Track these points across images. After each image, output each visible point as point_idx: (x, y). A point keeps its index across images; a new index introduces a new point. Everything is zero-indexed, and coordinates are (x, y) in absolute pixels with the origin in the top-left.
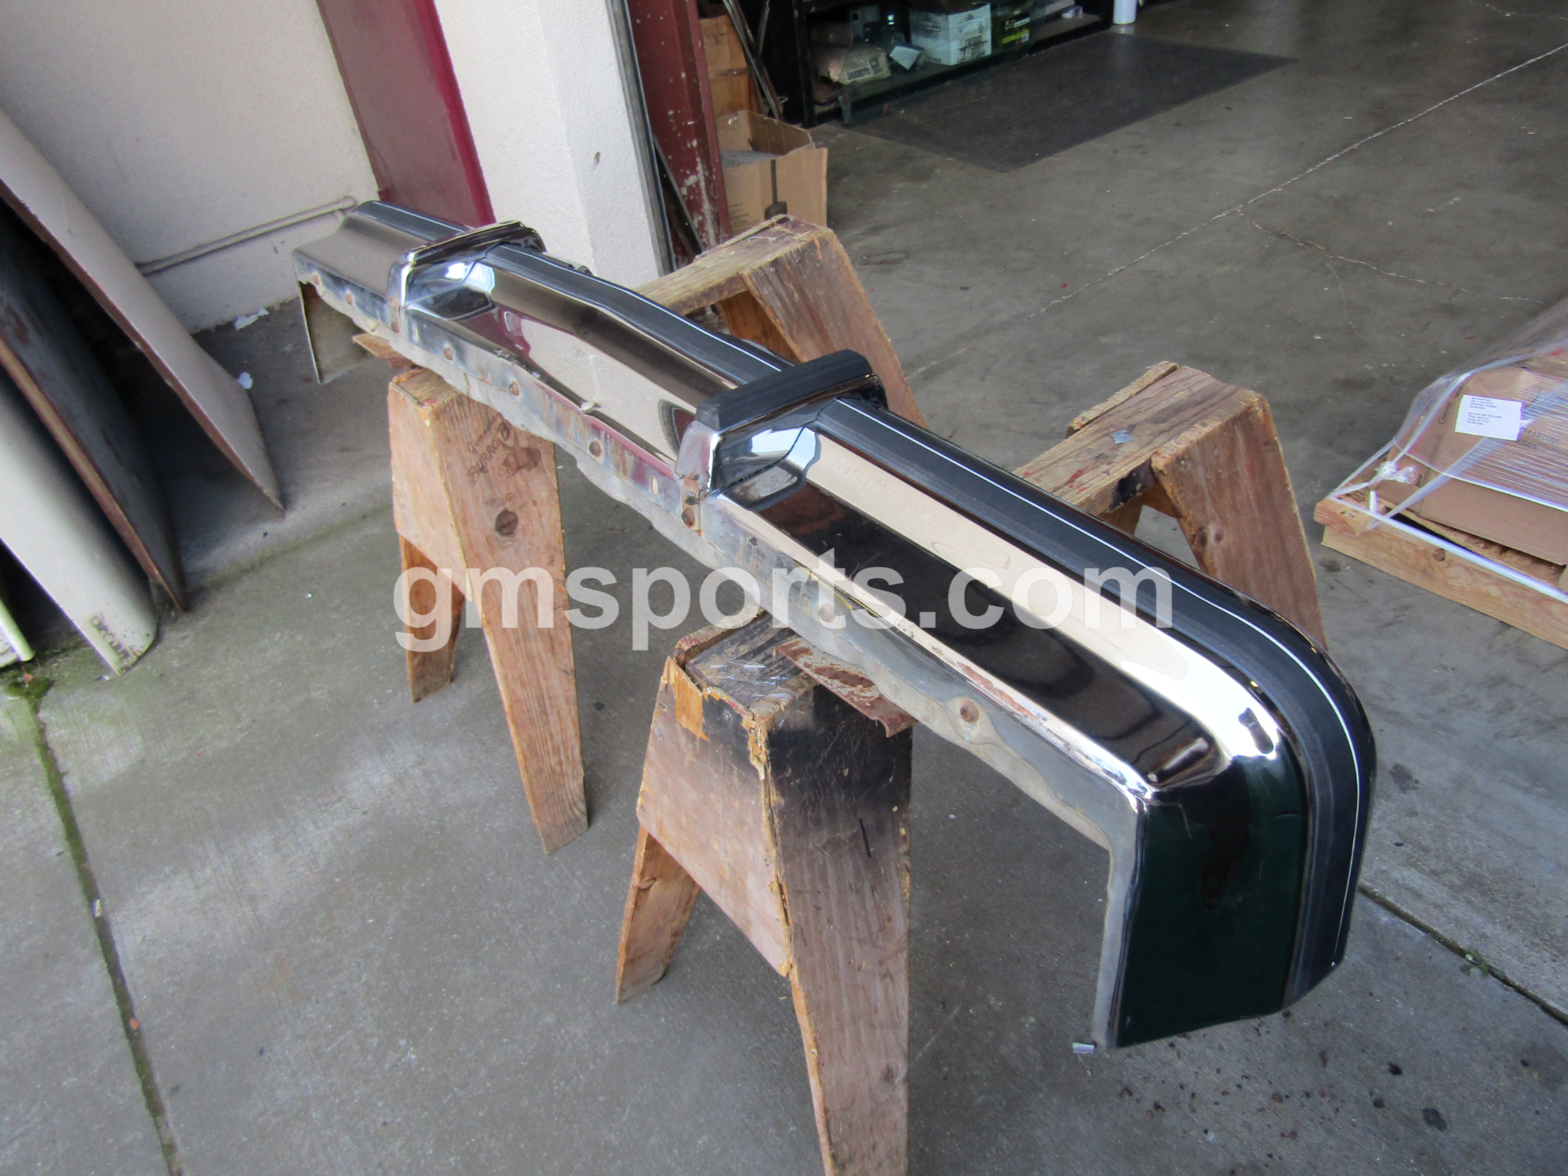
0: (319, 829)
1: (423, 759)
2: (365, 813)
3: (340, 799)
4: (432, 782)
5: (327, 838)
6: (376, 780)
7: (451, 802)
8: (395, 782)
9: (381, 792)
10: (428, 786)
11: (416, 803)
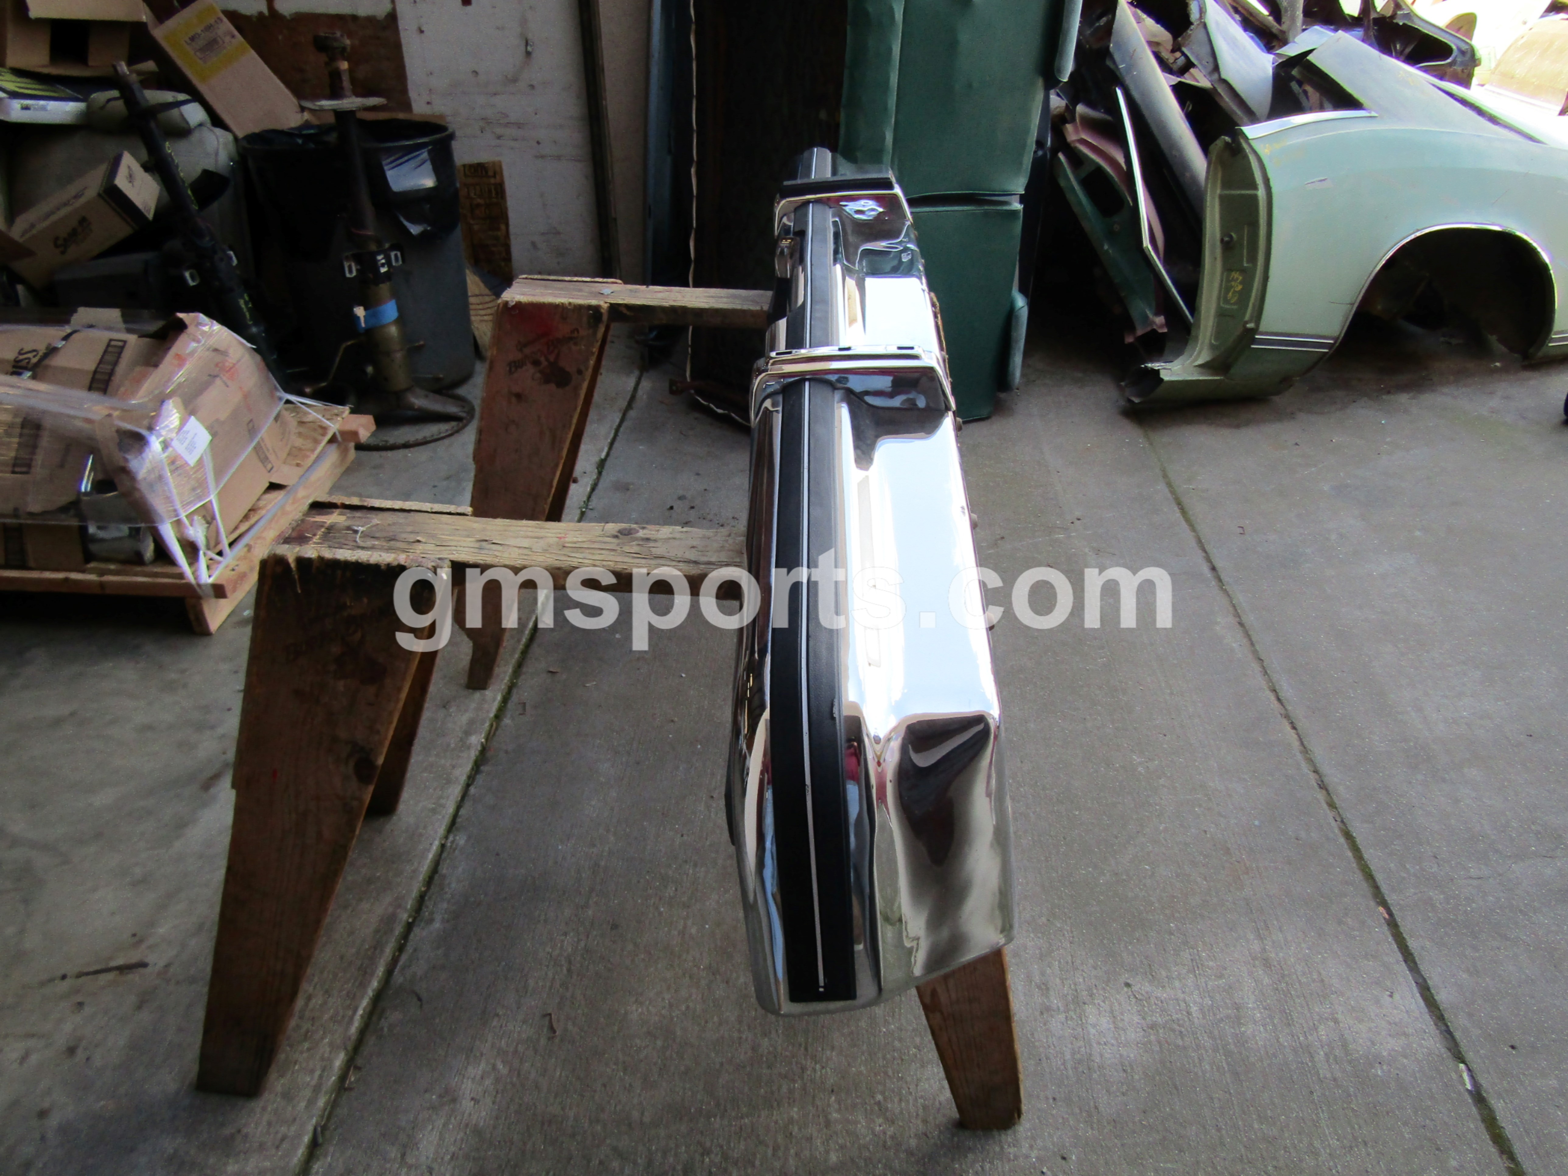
0: (1184, 1001)
1: (1042, 1013)
2: (1128, 985)
3: (1153, 1026)
4: (1043, 974)
5: (1177, 984)
6: (1105, 1022)
7: (1032, 935)
8: (1085, 1003)
9: (1104, 1002)
10: (1049, 971)
11: (1069, 959)
